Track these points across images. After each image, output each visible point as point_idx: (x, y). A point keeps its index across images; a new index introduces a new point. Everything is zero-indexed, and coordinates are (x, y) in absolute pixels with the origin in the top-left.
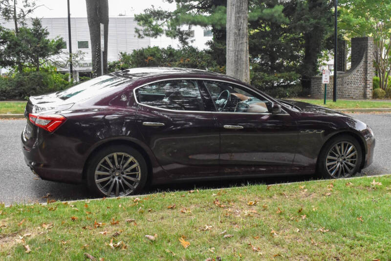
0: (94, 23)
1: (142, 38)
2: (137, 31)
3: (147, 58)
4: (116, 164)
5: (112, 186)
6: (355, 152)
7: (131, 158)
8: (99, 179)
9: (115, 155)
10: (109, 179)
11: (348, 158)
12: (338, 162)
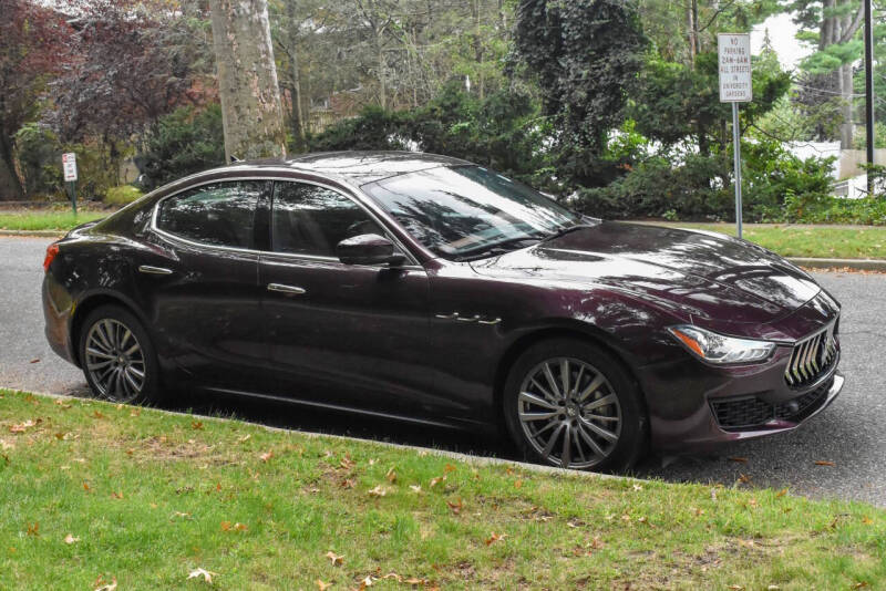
4: (112, 340)
5: (110, 380)
6: (613, 398)
7: (128, 334)
8: (93, 363)
9: (107, 323)
10: (108, 366)
11: (594, 412)
12: (562, 417)
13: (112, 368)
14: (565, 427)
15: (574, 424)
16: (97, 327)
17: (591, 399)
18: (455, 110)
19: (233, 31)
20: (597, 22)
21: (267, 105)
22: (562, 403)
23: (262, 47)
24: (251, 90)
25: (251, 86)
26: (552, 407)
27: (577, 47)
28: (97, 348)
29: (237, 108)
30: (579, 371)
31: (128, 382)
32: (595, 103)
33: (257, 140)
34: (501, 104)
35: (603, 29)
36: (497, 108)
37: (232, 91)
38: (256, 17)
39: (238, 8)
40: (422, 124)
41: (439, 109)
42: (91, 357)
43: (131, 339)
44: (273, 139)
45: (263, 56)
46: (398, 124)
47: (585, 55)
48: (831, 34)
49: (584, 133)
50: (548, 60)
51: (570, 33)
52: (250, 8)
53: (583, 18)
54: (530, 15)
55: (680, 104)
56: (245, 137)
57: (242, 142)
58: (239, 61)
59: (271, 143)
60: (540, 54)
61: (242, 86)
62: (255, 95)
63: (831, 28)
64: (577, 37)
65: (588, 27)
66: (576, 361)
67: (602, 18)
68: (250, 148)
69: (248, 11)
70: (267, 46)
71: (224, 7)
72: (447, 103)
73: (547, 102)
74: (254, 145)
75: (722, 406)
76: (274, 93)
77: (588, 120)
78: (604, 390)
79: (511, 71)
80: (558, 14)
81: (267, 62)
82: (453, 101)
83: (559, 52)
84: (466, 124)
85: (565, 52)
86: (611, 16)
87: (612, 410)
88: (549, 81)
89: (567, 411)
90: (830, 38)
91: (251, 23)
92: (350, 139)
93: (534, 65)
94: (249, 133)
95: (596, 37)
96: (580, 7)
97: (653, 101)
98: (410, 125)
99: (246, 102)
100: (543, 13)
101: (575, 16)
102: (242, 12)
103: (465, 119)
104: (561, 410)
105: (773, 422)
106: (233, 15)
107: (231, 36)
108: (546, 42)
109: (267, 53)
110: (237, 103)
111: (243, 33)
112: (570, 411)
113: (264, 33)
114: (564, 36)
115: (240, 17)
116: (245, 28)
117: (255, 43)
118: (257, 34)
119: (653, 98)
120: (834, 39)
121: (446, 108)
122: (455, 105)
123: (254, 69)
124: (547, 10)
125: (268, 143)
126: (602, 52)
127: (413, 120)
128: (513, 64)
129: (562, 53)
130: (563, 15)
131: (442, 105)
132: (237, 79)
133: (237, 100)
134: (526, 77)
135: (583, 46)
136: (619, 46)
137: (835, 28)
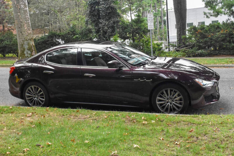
0: (177, 12)
1: (209, 18)
2: (205, 14)
3: (197, 31)
4: (34, 91)
5: (33, 102)
6: (181, 97)
7: (40, 89)
8: (27, 97)
9: (33, 87)
10: (33, 98)
11: (176, 100)
12: (167, 102)
13: (34, 98)
14: (169, 105)
15: (171, 104)
16: (29, 88)
17: (175, 97)
18: (74, 32)
19: (19, 12)
20: (109, 11)
21: (29, 31)
22: (167, 99)
23: (27, 17)
24: (25, 28)
25: (25, 26)
26: (165, 100)
27: (104, 17)
28: (29, 93)
29: (21, 32)
30: (172, 91)
31: (39, 102)
32: (109, 30)
33: (26, 40)
34: (86, 31)
35: (110, 13)
36: (85, 32)
37: (20, 28)
38: (25, 9)
39: (21, 6)
40: (66, 36)
41: (70, 32)
42: (27, 96)
43: (40, 90)
44: (30, 40)
45: (27, 19)
46: (60, 36)
47: (106, 19)
48: (144, 15)
49: (106, 38)
50: (96, 20)
51: (102, 14)
52: (24, 7)
53: (105, 10)
54: (92, 9)
55: (130, 30)
56: (23, 40)
57: (23, 41)
58: (21, 20)
59: (30, 41)
60: (94, 19)
61: (22, 26)
62: (25, 29)
63: (144, 14)
64: (104, 15)
65: (107, 12)
66: (172, 89)
67: (110, 10)
68: (25, 42)
69: (23, 7)
70: (28, 17)
71: (17, 6)
72: (72, 31)
73: (96, 30)
74: (26, 42)
75: (206, 97)
76: (30, 28)
77: (107, 34)
78: (179, 95)
79: (88, 23)
80: (99, 9)
81: (28, 20)
82: (74, 30)
83: (99, 18)
84: (78, 36)
85: (101, 18)
86: (112, 10)
87: (180, 100)
88: (97, 25)
89: (169, 101)
90: (144, 16)
91: (24, 10)
92: (47, 40)
93: (93, 21)
94: (24, 38)
95: (108, 15)
96: (104, 8)
97: (124, 30)
98: (63, 36)
99: (23, 31)
100: (95, 9)
101: (103, 10)
102: (22, 8)
103: (77, 34)
104: (167, 101)
105: (214, 100)
106: (19, 8)
107: (19, 14)
108: (96, 16)
109: (28, 18)
110: (21, 31)
111: (22, 13)
112: (170, 101)
113: (27, 13)
114: (101, 14)
115: (21, 9)
116: (22, 12)
117: (25, 16)
118: (26, 13)
119: (123, 29)
120: (145, 16)
121: (72, 32)
122: (74, 31)
123: (25, 22)
124: (96, 8)
125: (29, 41)
126: (110, 18)
127: (64, 35)
128: (88, 21)
129: (100, 19)
130: (100, 9)
131: (71, 31)
132: (21, 25)
133: (21, 30)
134: (91, 24)
135: (105, 17)
136: (114, 17)
137: (145, 14)
